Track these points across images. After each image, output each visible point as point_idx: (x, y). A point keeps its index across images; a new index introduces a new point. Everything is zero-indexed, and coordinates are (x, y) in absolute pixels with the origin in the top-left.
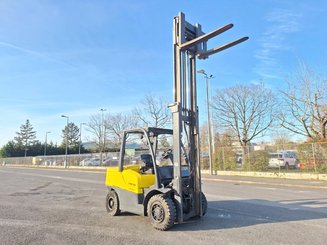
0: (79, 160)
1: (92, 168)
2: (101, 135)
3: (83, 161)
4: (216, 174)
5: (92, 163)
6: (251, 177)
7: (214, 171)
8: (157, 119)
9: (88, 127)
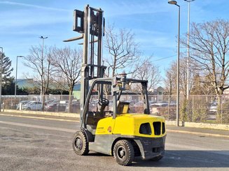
0: (17, 102)
1: (34, 113)
2: (43, 73)
3: (20, 104)
4: (183, 126)
5: (31, 107)
6: (222, 130)
7: (180, 122)
8: (116, 56)
9: (27, 62)
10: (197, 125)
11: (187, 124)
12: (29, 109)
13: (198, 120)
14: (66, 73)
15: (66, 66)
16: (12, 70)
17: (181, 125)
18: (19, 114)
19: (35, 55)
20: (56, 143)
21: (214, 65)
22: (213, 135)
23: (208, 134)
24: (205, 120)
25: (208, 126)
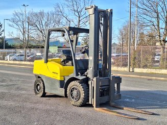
0: (4, 55)
1: (17, 62)
2: (24, 32)
3: (8, 56)
4: (133, 71)
5: (17, 58)
6: (165, 74)
7: (131, 68)
8: (79, 17)
9: (11, 23)
10: (145, 71)
11: (137, 70)
12: (15, 60)
13: (145, 66)
14: (41, 32)
15: (41, 26)
16: (3, 31)
17: (131, 70)
18: (6, 63)
19: (18, 18)
20: (25, 87)
21: (158, 22)
22: (158, 78)
23: (154, 78)
24: (151, 67)
25: (153, 71)
